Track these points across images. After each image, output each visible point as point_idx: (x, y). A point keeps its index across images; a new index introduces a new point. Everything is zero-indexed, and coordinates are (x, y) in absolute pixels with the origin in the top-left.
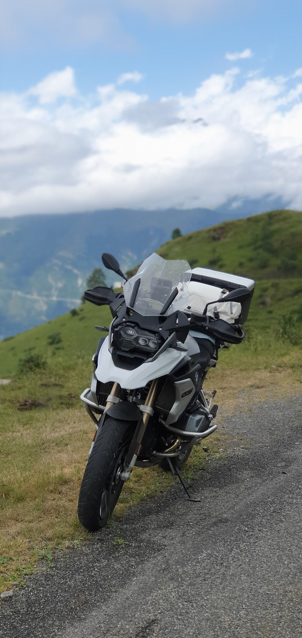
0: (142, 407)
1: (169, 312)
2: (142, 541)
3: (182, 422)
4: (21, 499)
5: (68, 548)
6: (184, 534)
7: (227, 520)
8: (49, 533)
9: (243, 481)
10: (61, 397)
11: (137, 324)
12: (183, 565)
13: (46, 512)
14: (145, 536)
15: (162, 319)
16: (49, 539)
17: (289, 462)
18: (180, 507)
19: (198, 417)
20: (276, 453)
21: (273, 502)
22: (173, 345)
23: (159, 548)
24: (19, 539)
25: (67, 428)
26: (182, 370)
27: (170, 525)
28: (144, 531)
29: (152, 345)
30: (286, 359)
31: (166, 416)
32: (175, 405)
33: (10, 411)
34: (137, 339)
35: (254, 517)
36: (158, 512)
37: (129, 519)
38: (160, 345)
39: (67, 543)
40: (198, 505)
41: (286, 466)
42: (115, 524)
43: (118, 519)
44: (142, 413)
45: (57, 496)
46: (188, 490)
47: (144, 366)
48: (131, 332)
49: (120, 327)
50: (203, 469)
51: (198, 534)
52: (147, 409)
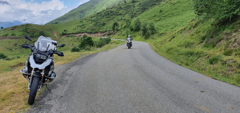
0: (41, 73)
2: (46, 105)
3: (50, 75)
5: (27, 110)
6: (55, 101)
7: (63, 96)
8: (20, 107)
9: (60, 86)
11: (40, 53)
12: (61, 109)
13: (15, 102)
14: (46, 103)
15: (46, 52)
17: (67, 81)
18: (49, 95)
23: (52, 106)
26: (51, 64)
27: (50, 100)
28: (45, 102)
29: (45, 58)
31: (47, 75)
32: (50, 72)
34: (40, 57)
35: (68, 94)
36: (45, 97)
38: (47, 58)
40: (54, 94)
42: (36, 102)
43: (37, 100)
44: (42, 75)
47: (44, 63)
48: (39, 55)
49: (35, 54)
52: (43, 73)
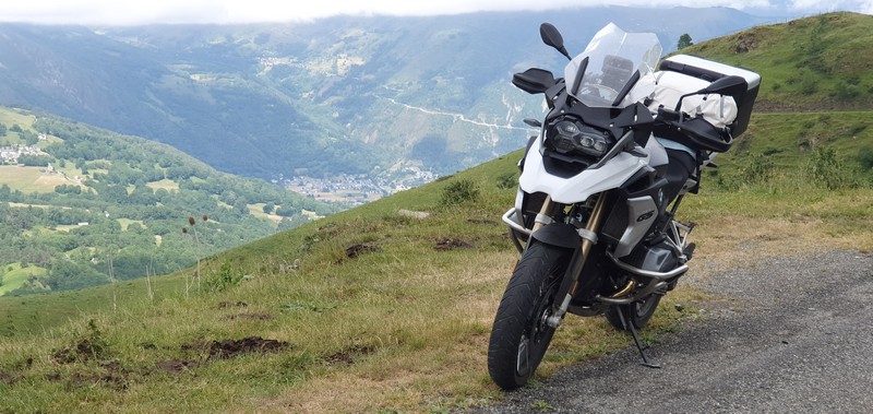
0: (581, 232)
1: (626, 103)
2: (571, 407)
3: (638, 255)
4: (419, 347)
5: (472, 406)
6: (630, 404)
7: (692, 392)
8: (450, 387)
9: (725, 349)
10: (492, 237)
11: (580, 118)
14: (576, 402)
15: (614, 112)
16: (450, 395)
17: (794, 330)
18: (630, 371)
19: (662, 252)
20: (778, 318)
21: (762, 376)
22: (627, 148)
24: (410, 392)
25: (495, 273)
26: (639, 183)
27: (613, 392)
28: (576, 395)
29: (598, 147)
30: (816, 206)
31: (615, 245)
32: (628, 231)
33: (423, 250)
34: (578, 138)
35: (731, 391)
36: (598, 376)
37: (557, 381)
38: (609, 147)
39: (471, 401)
40: (656, 371)
41: (790, 335)
42: (537, 384)
43: (543, 379)
44: (581, 240)
45: (466, 347)
46: (644, 354)
47: (585, 174)
48: (572, 128)
49: (556, 121)
50: (671, 331)
51: (650, 405)
52: (588, 235)
